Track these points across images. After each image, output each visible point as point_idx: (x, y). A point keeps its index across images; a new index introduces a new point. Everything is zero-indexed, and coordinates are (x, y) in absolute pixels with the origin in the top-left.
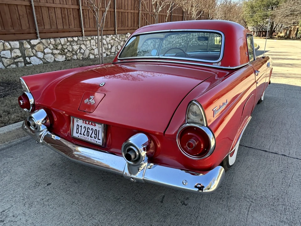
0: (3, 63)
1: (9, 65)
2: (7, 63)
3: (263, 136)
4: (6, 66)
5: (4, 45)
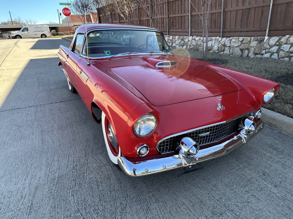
0: (278, 55)
1: (283, 58)
2: (282, 55)
3: (69, 109)
4: (279, 57)
5: (287, 39)
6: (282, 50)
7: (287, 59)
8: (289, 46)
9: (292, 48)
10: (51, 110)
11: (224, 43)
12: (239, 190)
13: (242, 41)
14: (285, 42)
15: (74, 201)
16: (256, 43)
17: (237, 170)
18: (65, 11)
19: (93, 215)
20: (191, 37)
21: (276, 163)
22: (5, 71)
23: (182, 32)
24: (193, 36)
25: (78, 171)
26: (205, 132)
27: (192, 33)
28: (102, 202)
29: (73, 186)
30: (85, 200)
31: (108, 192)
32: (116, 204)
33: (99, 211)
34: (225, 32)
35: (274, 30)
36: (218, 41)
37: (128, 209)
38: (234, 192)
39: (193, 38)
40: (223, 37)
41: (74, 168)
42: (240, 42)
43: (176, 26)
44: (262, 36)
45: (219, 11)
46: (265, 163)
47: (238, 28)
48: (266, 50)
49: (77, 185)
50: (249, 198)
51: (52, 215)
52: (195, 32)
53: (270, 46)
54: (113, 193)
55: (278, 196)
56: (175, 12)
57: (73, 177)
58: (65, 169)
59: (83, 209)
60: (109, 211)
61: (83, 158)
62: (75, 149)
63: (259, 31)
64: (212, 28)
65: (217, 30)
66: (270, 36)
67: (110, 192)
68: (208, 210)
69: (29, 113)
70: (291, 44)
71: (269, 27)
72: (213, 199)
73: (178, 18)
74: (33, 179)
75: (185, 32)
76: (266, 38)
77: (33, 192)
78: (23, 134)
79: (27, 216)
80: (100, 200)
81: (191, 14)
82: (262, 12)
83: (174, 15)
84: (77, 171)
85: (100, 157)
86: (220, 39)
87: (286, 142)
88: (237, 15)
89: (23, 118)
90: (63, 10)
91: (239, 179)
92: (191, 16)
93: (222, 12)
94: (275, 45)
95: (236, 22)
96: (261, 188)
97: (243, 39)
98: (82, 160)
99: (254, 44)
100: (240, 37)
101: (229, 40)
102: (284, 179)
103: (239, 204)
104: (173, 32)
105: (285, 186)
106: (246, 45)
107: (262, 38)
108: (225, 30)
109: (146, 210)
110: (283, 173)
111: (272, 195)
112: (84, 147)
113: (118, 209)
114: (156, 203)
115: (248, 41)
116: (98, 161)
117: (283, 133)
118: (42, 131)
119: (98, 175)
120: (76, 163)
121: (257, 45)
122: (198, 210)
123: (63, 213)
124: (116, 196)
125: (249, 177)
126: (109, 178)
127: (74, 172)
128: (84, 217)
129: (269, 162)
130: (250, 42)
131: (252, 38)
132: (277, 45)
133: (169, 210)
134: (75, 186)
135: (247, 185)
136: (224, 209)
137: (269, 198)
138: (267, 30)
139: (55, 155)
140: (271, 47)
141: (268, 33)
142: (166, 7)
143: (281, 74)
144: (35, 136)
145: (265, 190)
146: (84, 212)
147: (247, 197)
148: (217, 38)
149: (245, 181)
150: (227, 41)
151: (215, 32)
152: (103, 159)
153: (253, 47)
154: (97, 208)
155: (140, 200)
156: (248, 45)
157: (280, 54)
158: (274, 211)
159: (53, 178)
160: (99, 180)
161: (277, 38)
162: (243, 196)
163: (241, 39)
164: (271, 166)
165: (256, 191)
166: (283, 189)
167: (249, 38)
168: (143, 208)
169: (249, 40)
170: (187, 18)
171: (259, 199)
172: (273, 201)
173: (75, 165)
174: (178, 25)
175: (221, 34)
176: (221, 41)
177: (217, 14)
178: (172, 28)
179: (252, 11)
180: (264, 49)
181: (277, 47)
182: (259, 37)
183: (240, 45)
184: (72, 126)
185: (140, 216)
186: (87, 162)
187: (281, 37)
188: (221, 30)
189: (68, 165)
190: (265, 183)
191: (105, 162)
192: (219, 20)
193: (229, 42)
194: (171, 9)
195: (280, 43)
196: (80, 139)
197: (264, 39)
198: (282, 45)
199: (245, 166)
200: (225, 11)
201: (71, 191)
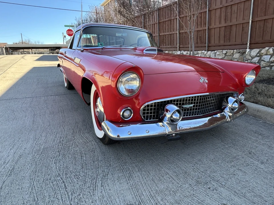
1: (265, 67)
2: (263, 65)
3: (63, 100)
5: (267, 51)
6: (263, 60)
7: (268, 68)
8: (270, 56)
9: (272, 58)
10: (46, 101)
11: (209, 56)
12: (225, 165)
13: (225, 54)
14: (265, 53)
15: (56, 168)
16: (239, 55)
17: (223, 149)
18: (69, 32)
19: (74, 180)
20: (180, 51)
21: (262, 145)
22: (9, 74)
23: (171, 48)
24: (181, 51)
25: (64, 145)
26: (189, 104)
27: (180, 48)
28: (84, 169)
29: (57, 156)
30: (67, 167)
31: (91, 162)
32: (97, 172)
33: (80, 176)
34: (210, 47)
35: (255, 44)
36: (204, 54)
37: (110, 176)
38: (219, 166)
39: (181, 53)
40: (208, 51)
41: (60, 142)
42: (224, 55)
43: (165, 43)
44: (244, 49)
45: (204, 28)
46: (250, 144)
47: (222, 42)
48: (249, 61)
49: (61, 155)
50: (235, 171)
51: (32, 178)
52: (183, 47)
53: (251, 57)
54: (96, 163)
55: (265, 171)
56: (165, 31)
57: (58, 149)
58: (52, 143)
59: (64, 174)
60: (90, 177)
61: (70, 135)
62: (64, 128)
63: (241, 45)
64: (198, 43)
65: (203, 45)
66: (251, 48)
67: (93, 162)
68: (192, 179)
69: (25, 102)
70: (270, 55)
71: (250, 41)
72: (198, 171)
73: (168, 36)
74: (18, 150)
75: (174, 48)
76: (248, 50)
77: (16, 159)
78: (16, 116)
79: (6, 178)
80: (82, 168)
81: (179, 32)
82: (242, 28)
83: (164, 33)
84: (62, 145)
85: (87, 135)
86: (206, 52)
87: (271, 130)
88: (220, 32)
89: (19, 105)
90: (67, 31)
91: (225, 156)
92: (179, 33)
93: (207, 29)
94: (256, 56)
95: (220, 37)
96: (248, 164)
97: (227, 51)
98: (69, 137)
99: (237, 56)
100: (224, 51)
101: (213, 54)
102: (271, 158)
103: (225, 176)
104: (163, 48)
105: (272, 163)
106: (229, 57)
107: (244, 50)
108: (210, 45)
109: (128, 177)
110: (269, 153)
111: (259, 170)
112: (72, 127)
113: (99, 175)
114: (139, 172)
115: (231, 54)
116: (85, 138)
117: (268, 123)
118: (35, 115)
119: (83, 148)
120: (62, 138)
121: (239, 56)
122: (182, 180)
123: (43, 177)
124: (98, 165)
125: (235, 155)
126: (93, 151)
127: (59, 145)
128: (64, 180)
129: (255, 144)
130: (233, 54)
131: (235, 50)
132: (258, 56)
133: (151, 178)
134: (59, 156)
135: (233, 161)
136: (209, 179)
137: (256, 172)
138: (248, 44)
139: (44, 132)
140: (253, 58)
141: (249, 46)
142: (157, 26)
143: (263, 78)
144: (27, 118)
145: (251, 166)
146: (65, 177)
147: (234, 170)
148: (203, 51)
149: (231, 158)
150: (212, 54)
151: (201, 47)
152: (89, 136)
153: (236, 59)
154: (78, 174)
155: (122, 169)
156: (231, 57)
157: (261, 64)
158: (261, 182)
159: (38, 149)
160: (83, 152)
161: (258, 50)
162: (228, 169)
163: (224, 52)
164: (257, 147)
165: (242, 166)
166: (270, 166)
167: (232, 51)
168: (126, 176)
169: (232, 52)
170: (175, 35)
171: (245, 172)
172: (260, 174)
173: (61, 140)
174: (168, 42)
175: (207, 48)
176: (206, 55)
177: (202, 31)
178: (162, 45)
179: (234, 28)
180: (246, 60)
181: (259, 58)
182: (241, 50)
183: (224, 57)
184: (64, 112)
185: (122, 182)
186: (73, 139)
187: (261, 49)
188: (207, 45)
189: (54, 140)
190: (252, 160)
191: (91, 138)
192: (205, 37)
193: (214, 55)
194: (162, 28)
195: (261, 54)
196: (70, 121)
197: (246, 51)
198: (262, 56)
199: (230, 147)
200: (210, 28)
201: (54, 160)
